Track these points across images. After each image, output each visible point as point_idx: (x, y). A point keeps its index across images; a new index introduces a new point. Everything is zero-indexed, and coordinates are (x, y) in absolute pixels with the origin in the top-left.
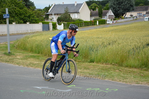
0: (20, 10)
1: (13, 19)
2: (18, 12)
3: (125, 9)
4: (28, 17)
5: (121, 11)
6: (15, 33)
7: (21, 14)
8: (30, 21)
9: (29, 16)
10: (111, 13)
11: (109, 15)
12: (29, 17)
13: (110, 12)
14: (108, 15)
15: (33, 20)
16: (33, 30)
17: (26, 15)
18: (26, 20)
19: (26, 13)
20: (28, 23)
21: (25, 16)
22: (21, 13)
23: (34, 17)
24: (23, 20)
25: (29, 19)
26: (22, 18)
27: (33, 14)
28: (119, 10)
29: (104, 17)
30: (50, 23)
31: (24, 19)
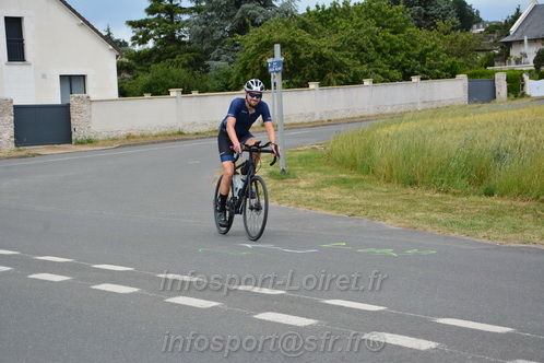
0: (392, 36)
1: (365, 70)
2: (387, 45)
4: (417, 59)
6: (372, 112)
7: (394, 51)
8: (423, 72)
9: (421, 54)
12: (422, 58)
15: (436, 67)
16: (433, 102)
17: (412, 53)
18: (413, 70)
19: (412, 45)
20: (415, 79)
21: (408, 57)
22: (398, 45)
23: (438, 55)
24: (403, 69)
25: (423, 63)
26: (400, 64)
27: (434, 47)
30: (497, 76)
31: (406, 67)
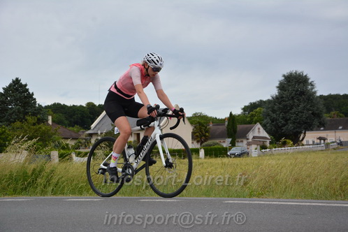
3: (299, 123)
5: (290, 126)
10: (259, 132)
11: (254, 137)
13: (256, 130)
14: (250, 136)
28: (284, 125)
29: (242, 141)
